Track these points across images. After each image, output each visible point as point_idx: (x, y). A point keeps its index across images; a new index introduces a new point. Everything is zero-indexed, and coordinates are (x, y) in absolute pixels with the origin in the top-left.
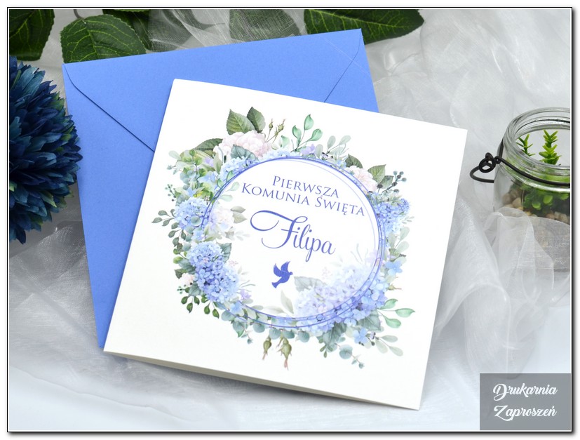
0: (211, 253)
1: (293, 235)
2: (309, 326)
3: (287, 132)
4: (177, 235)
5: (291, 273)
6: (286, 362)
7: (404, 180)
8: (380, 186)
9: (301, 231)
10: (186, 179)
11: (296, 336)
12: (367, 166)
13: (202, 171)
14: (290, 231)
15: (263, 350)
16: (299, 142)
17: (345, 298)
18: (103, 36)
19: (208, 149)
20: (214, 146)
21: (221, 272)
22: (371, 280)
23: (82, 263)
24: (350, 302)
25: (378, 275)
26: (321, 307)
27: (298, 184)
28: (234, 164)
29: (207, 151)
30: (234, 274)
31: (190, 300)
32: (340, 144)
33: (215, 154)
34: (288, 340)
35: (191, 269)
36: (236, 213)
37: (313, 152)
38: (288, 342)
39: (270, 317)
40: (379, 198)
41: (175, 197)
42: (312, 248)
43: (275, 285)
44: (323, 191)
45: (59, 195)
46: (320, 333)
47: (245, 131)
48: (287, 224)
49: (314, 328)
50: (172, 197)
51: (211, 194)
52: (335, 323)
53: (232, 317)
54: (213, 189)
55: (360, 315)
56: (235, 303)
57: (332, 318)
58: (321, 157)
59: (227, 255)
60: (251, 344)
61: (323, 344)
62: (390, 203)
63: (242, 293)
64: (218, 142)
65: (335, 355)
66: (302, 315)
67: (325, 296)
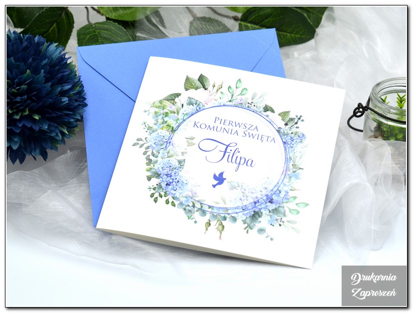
0: (171, 165)
1: (227, 154)
2: (237, 213)
3: (225, 89)
4: (149, 153)
5: (225, 179)
6: (220, 236)
7: (302, 121)
8: (286, 124)
9: (232, 152)
10: (156, 118)
11: (227, 219)
12: (278, 111)
13: (167, 113)
14: (225, 152)
15: (205, 228)
16: (233, 96)
17: (262, 195)
18: (105, 34)
19: (171, 100)
20: (175, 98)
21: (178, 177)
22: (280, 184)
23: (84, 173)
24: (265, 198)
25: (284, 181)
26: (245, 201)
27: (231, 122)
28: (188, 109)
29: (171, 101)
30: (186, 179)
31: (156, 195)
32: (260, 97)
33: (176, 103)
34: (223, 222)
35: (158, 175)
36: (189, 140)
37: (241, 102)
38: (222, 223)
39: (210, 207)
40: (286, 132)
41: (148, 129)
42: (240, 163)
43: (214, 186)
44: (248, 127)
45: (71, 127)
46: (244, 218)
47: (197, 88)
48: (223, 148)
49: (240, 214)
50: (146, 130)
51: (173, 127)
52: (254, 211)
53: (184, 207)
54: (174, 125)
55: (272, 207)
56: (186, 197)
57: (252, 208)
58: (247, 106)
59: (182, 167)
60: (196, 224)
61: (246, 225)
62: (293, 135)
63: (191, 191)
64: (178, 95)
65: (254, 232)
66: (232, 206)
67: (248, 194)
